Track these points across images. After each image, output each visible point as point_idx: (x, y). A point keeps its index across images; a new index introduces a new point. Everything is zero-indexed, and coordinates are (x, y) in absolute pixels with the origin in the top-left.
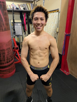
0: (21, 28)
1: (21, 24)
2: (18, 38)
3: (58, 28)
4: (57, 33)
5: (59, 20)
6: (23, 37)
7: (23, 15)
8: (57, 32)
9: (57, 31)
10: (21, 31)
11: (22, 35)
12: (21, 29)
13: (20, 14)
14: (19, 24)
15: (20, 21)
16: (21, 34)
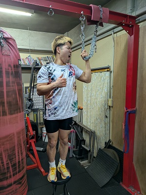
2: (35, 114)
3: (111, 99)
12: (41, 99)
16: (41, 107)
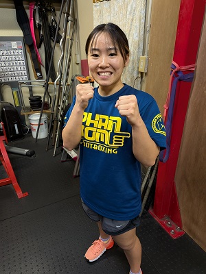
0: (22, 58)
1: (21, 44)
2: (15, 92)
4: (142, 77)
5: (148, 25)
6: (31, 90)
7: (28, 12)
8: (142, 73)
9: (142, 69)
10: (23, 68)
11: (30, 83)
12: (23, 62)
13: (13, 5)
14: (14, 44)
15: (20, 33)
16: (25, 79)
